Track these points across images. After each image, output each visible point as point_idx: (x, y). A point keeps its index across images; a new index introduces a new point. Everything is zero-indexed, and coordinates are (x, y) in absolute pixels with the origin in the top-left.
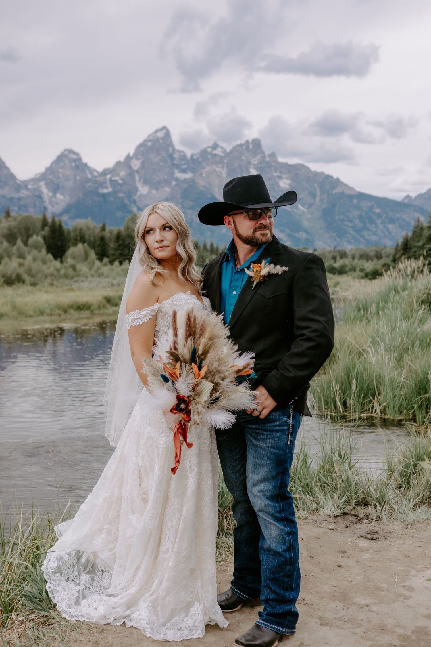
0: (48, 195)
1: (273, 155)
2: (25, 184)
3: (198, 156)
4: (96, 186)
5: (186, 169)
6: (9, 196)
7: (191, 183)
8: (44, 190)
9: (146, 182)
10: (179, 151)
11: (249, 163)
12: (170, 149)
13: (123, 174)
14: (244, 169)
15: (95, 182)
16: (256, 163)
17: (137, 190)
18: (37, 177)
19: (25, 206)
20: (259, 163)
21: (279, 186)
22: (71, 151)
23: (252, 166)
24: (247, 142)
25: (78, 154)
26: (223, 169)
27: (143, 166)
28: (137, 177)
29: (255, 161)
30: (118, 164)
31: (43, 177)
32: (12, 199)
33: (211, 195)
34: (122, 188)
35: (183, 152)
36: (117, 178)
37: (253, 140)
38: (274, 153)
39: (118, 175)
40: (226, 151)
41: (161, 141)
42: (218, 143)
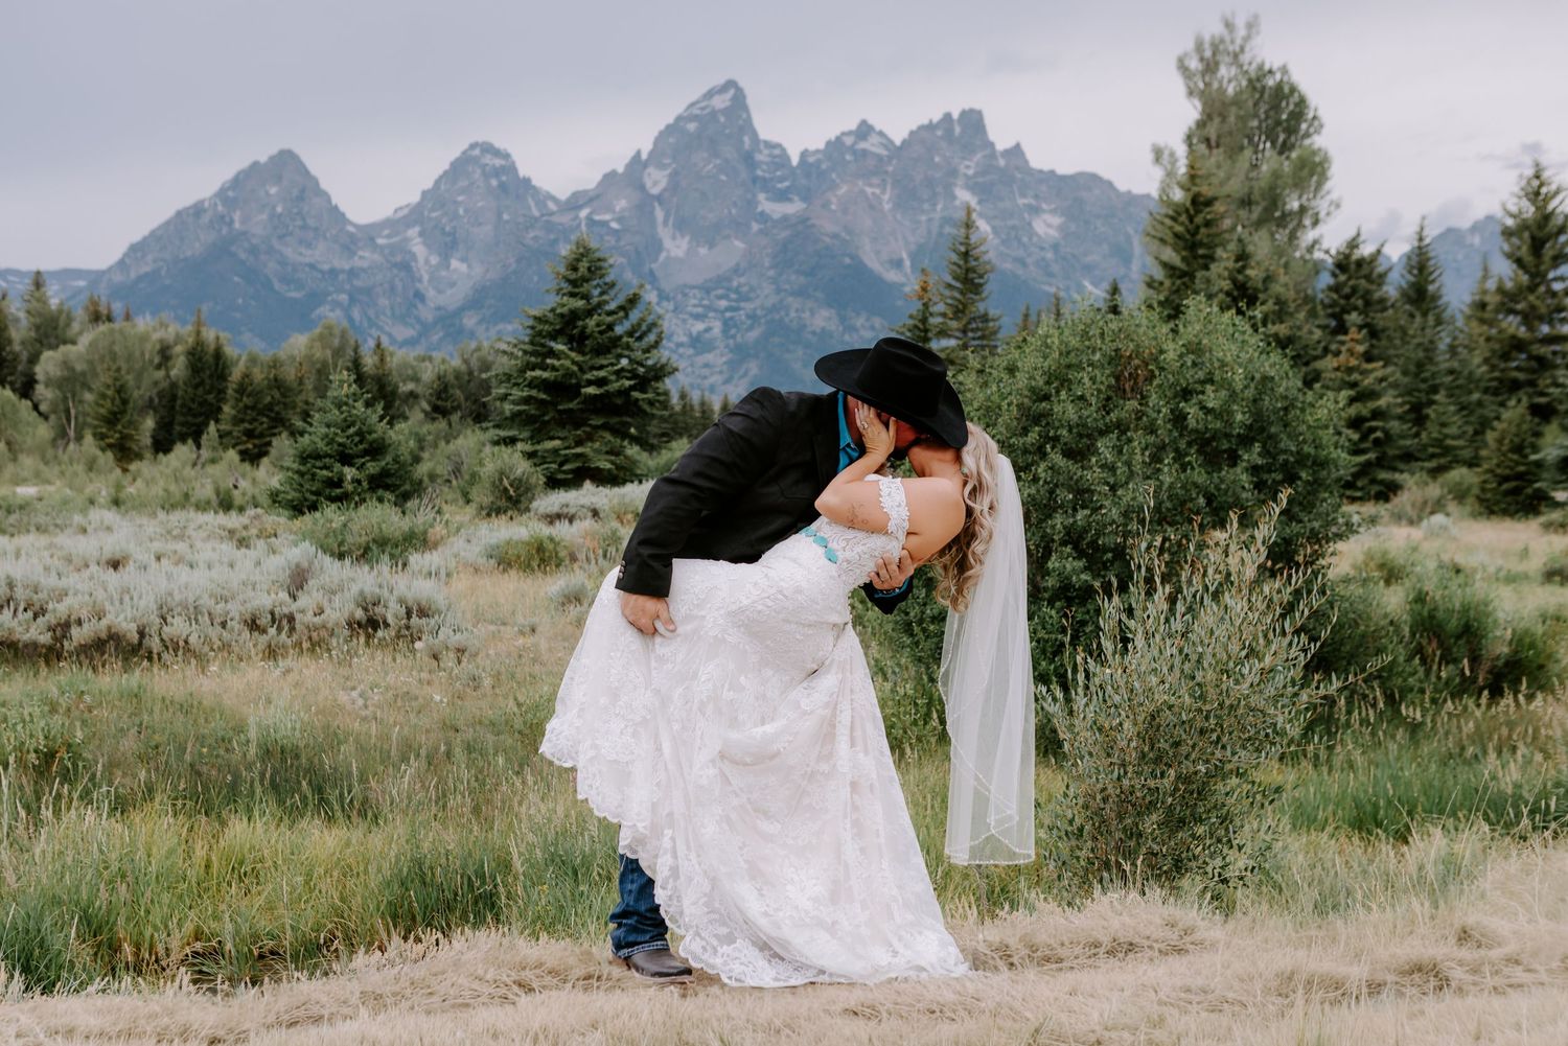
0: (427, 261)
1: (1016, 151)
2: (369, 233)
3: (820, 156)
4: (552, 237)
5: (788, 190)
6: (326, 267)
7: (801, 227)
8: (419, 249)
9: (681, 225)
10: (769, 145)
11: (954, 173)
12: (746, 139)
13: (621, 204)
14: (939, 189)
15: (549, 227)
16: (971, 172)
17: (657, 246)
18: (401, 214)
19: (368, 291)
20: (976, 175)
21: (1032, 233)
22: (488, 149)
23: (960, 181)
24: (948, 117)
25: (507, 156)
26: (884, 192)
27: (674, 185)
28: (659, 214)
29: (968, 167)
30: (610, 177)
31: (414, 216)
32: (334, 273)
33: (852, 257)
34: (618, 240)
35: (779, 146)
36: (607, 217)
37: (964, 113)
38: (1018, 146)
39: (609, 209)
40: (892, 142)
41: (722, 119)
42: (870, 122)
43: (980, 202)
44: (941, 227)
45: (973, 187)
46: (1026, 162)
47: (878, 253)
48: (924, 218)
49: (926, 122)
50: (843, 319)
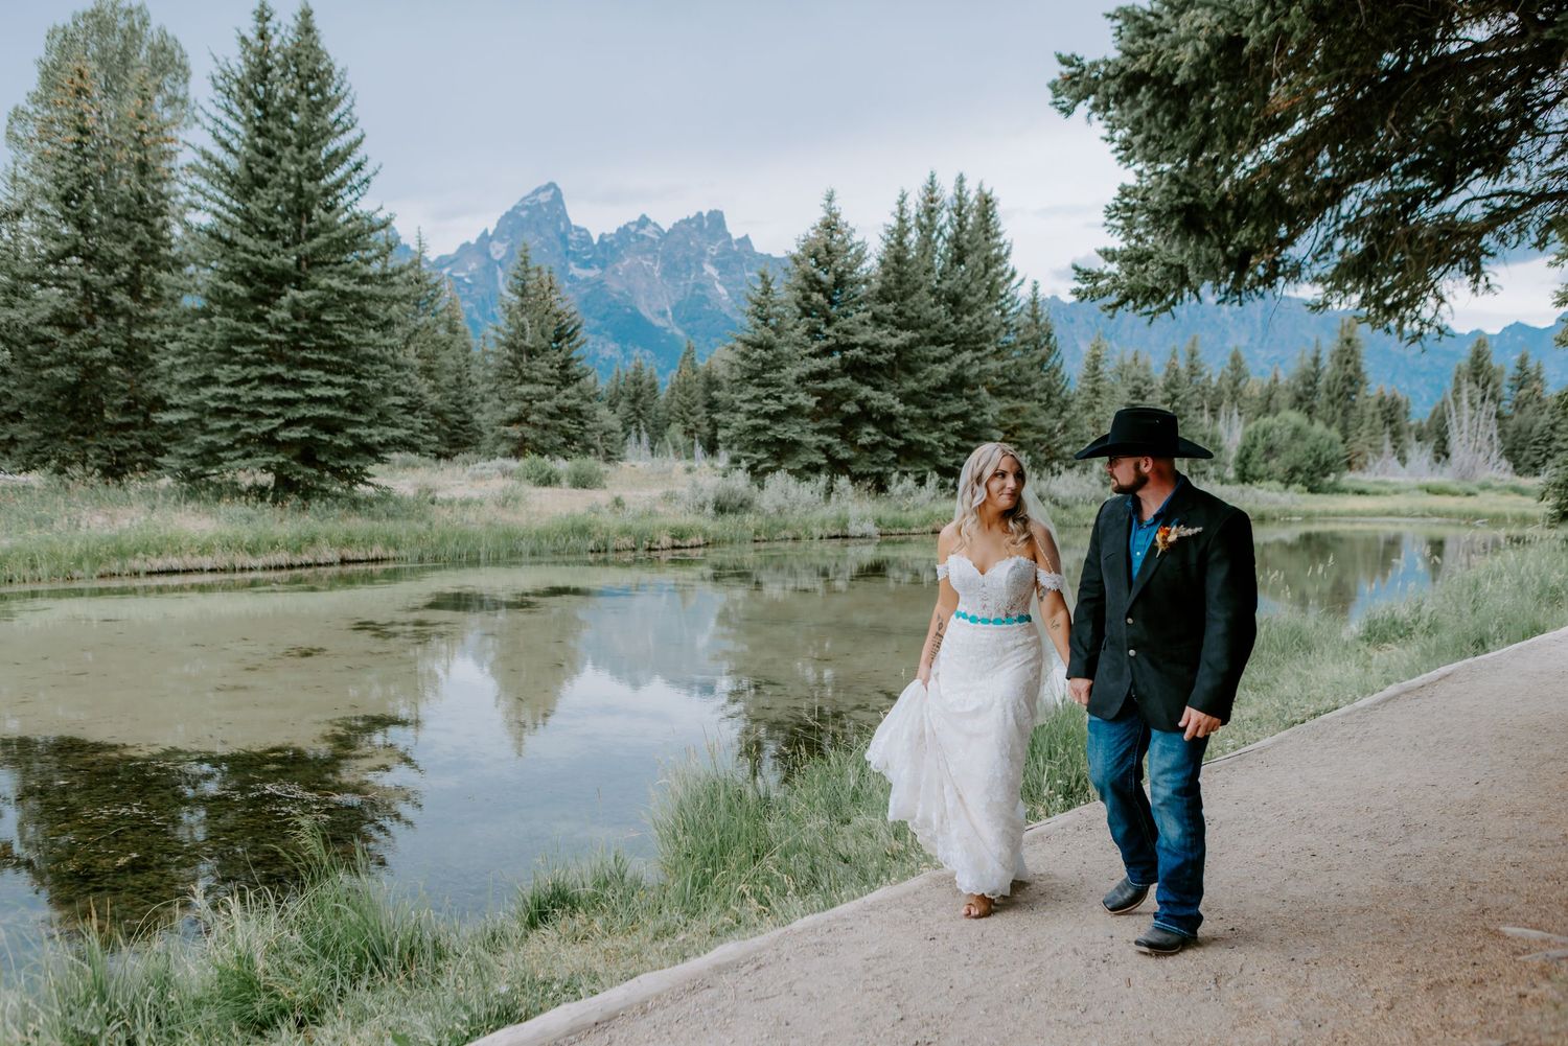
1: (745, 240)
3: (613, 238)
5: (590, 261)
7: (598, 285)
10: (578, 229)
11: (703, 253)
12: (562, 224)
13: (473, 266)
14: (693, 264)
16: (714, 253)
20: (718, 255)
23: (707, 260)
24: (700, 215)
26: (655, 264)
27: (511, 253)
28: (499, 274)
29: (712, 250)
30: (465, 247)
33: (632, 309)
34: (470, 291)
35: (585, 230)
36: (462, 274)
37: (710, 213)
38: (747, 236)
39: (464, 269)
40: (662, 231)
41: (545, 209)
42: (648, 216)
43: (720, 274)
44: (694, 290)
45: (715, 264)
46: (752, 248)
47: (650, 306)
48: (682, 283)
49: (685, 218)
50: (624, 351)
